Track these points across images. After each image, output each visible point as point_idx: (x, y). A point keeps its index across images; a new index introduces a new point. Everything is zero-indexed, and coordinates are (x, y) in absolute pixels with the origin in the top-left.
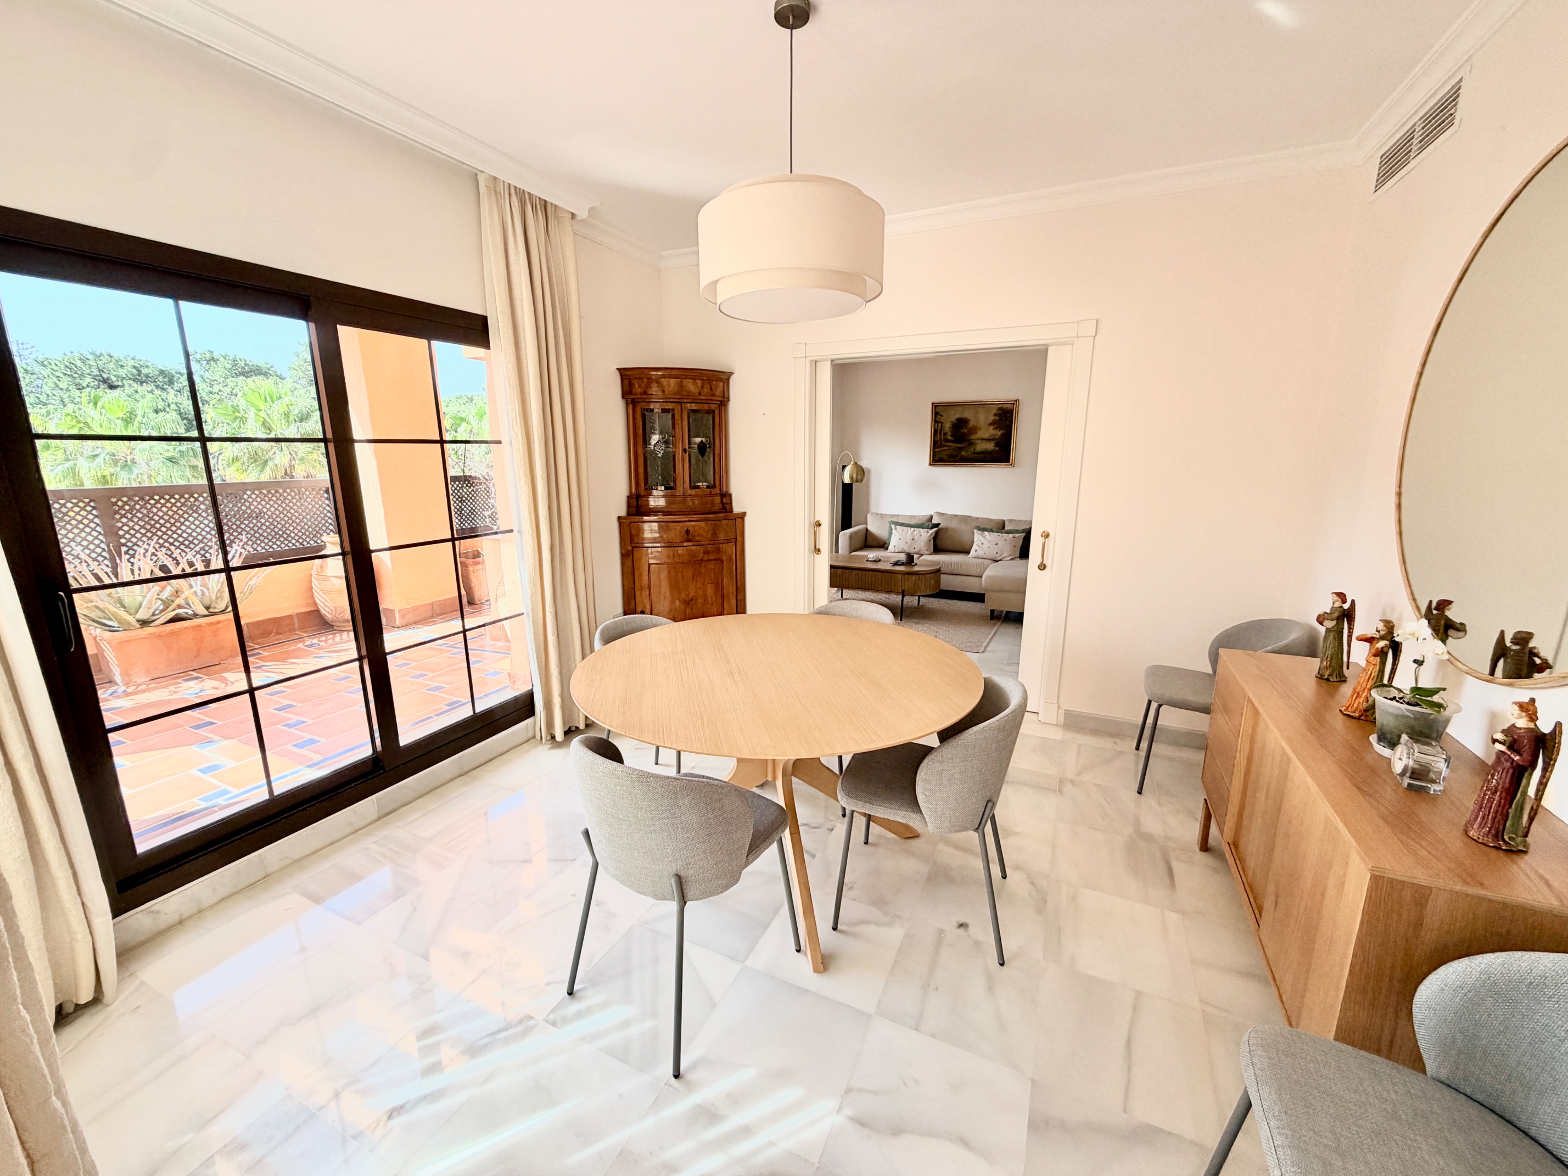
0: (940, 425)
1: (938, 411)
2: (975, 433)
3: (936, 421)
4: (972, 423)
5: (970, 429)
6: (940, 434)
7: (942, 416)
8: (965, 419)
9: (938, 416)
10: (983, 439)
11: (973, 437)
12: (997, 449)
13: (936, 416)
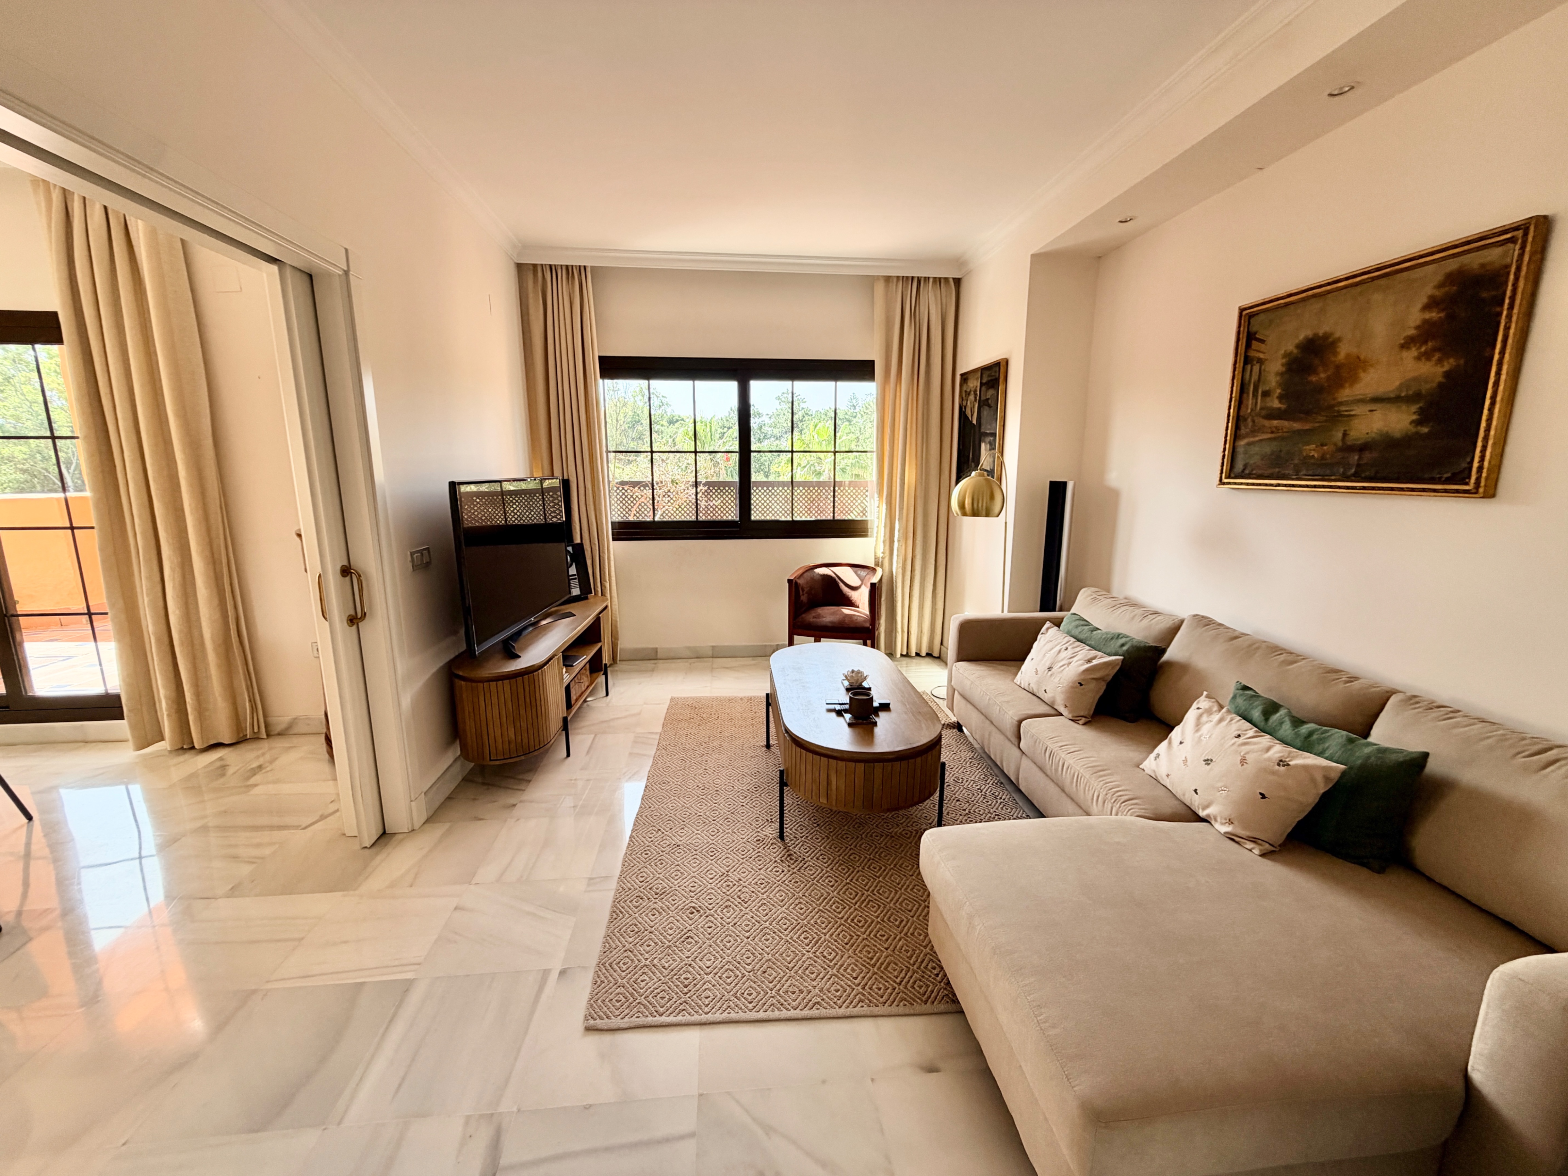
0: (1256, 368)
1: (1254, 329)
2: (1354, 379)
3: (1247, 360)
4: (1344, 351)
5: (1338, 367)
6: (1255, 395)
7: (1262, 341)
8: (1326, 336)
9: (1255, 344)
10: (1376, 400)
11: (1346, 394)
12: (1425, 430)
13: (1248, 346)
